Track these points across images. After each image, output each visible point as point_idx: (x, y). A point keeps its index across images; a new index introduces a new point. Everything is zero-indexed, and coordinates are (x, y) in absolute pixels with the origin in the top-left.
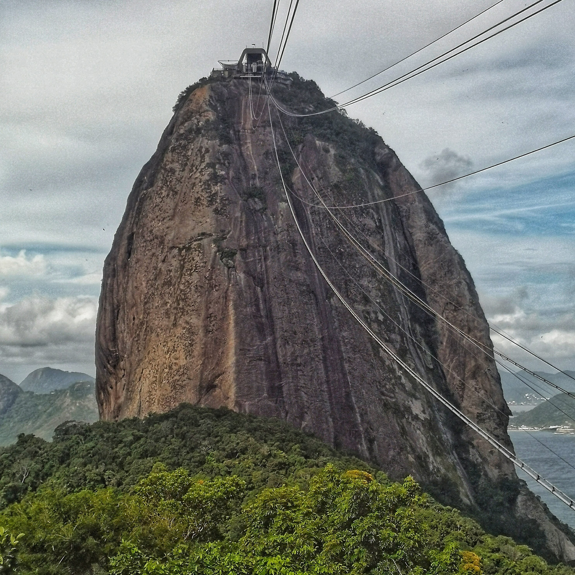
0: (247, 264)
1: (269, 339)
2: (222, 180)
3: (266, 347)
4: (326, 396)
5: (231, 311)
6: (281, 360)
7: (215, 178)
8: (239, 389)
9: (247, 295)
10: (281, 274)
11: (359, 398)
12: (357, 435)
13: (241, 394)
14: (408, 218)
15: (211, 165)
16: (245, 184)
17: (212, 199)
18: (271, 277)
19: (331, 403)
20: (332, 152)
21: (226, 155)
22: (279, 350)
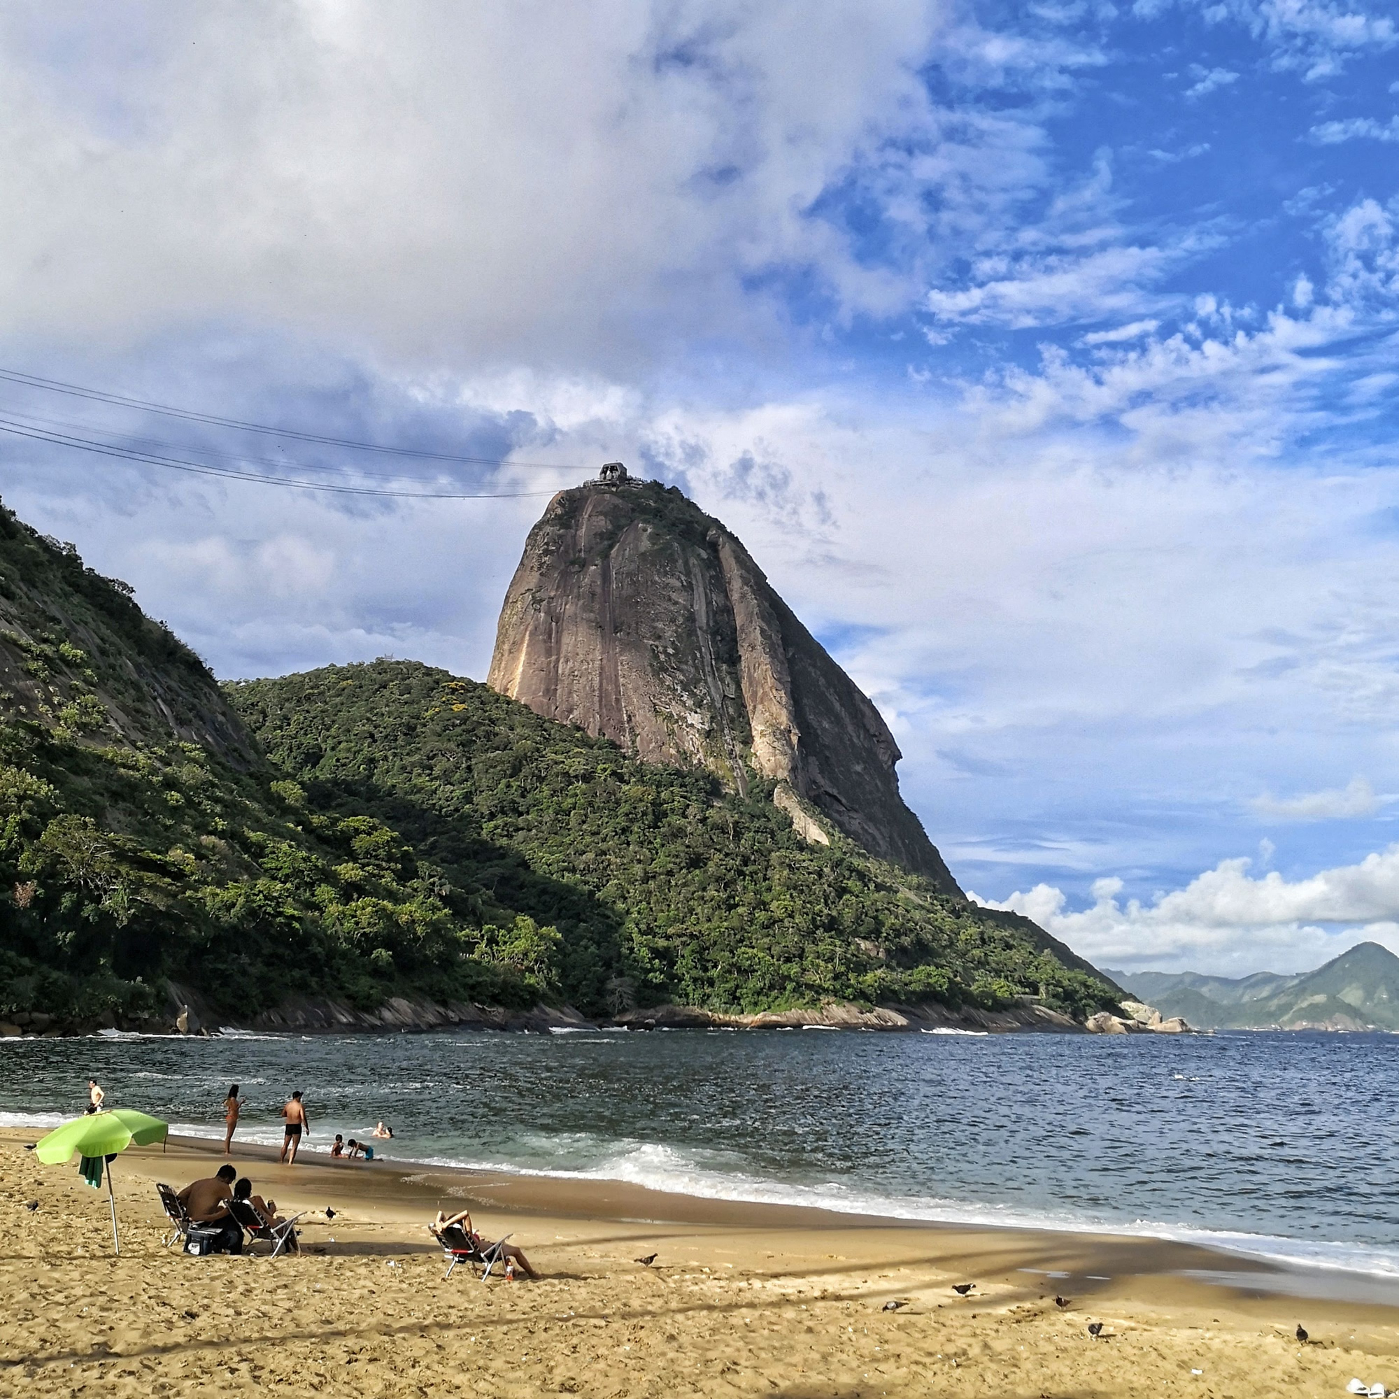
0: (549, 607)
1: (554, 658)
2: (551, 553)
3: (549, 663)
4: (596, 699)
5: (527, 638)
6: (560, 672)
7: (546, 552)
8: (520, 688)
9: (542, 628)
10: (576, 614)
11: (630, 703)
12: (622, 730)
13: (520, 693)
14: (729, 583)
15: (547, 544)
16: (572, 556)
17: (541, 565)
18: (566, 616)
19: (600, 705)
20: (649, 530)
21: (560, 537)
22: (560, 665)
